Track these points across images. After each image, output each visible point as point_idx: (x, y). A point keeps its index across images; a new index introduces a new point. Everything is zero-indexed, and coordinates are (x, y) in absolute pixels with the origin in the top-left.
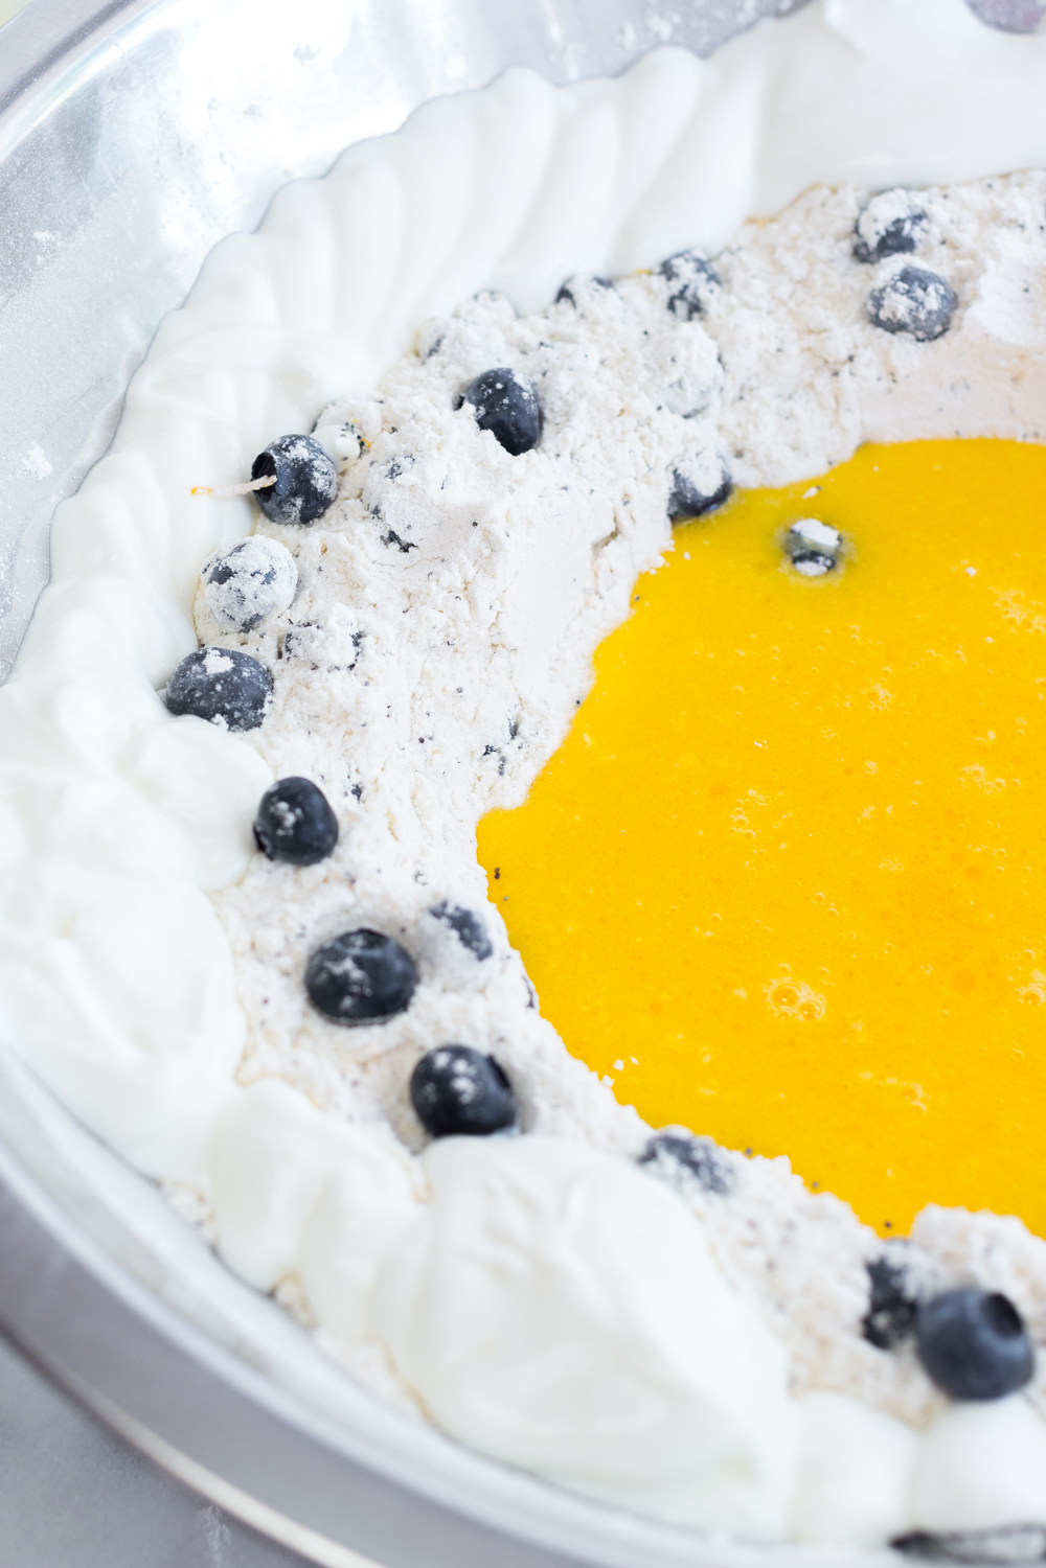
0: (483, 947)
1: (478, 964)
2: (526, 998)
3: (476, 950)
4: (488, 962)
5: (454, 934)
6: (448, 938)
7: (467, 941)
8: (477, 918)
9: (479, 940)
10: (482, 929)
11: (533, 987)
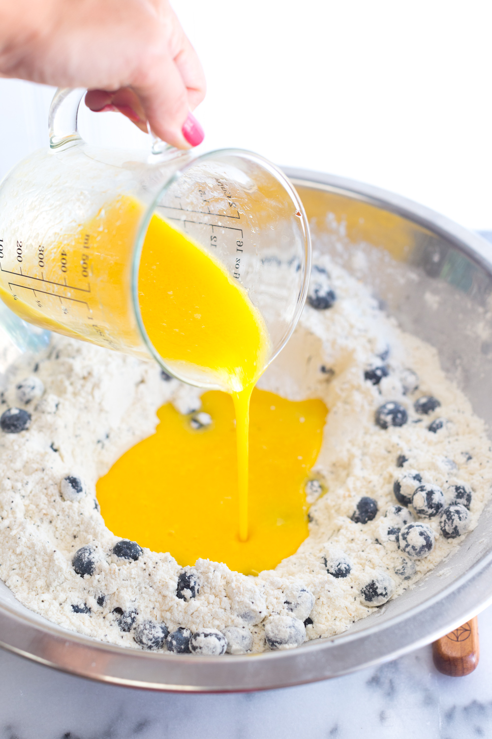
0: (79, 488)
1: (77, 494)
2: (94, 506)
3: (77, 489)
4: (80, 493)
5: (70, 484)
6: (68, 486)
7: (74, 487)
8: (78, 480)
9: (78, 486)
10: (79, 484)
11: (97, 503)
